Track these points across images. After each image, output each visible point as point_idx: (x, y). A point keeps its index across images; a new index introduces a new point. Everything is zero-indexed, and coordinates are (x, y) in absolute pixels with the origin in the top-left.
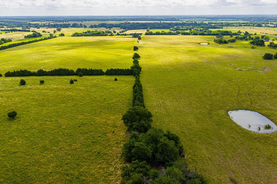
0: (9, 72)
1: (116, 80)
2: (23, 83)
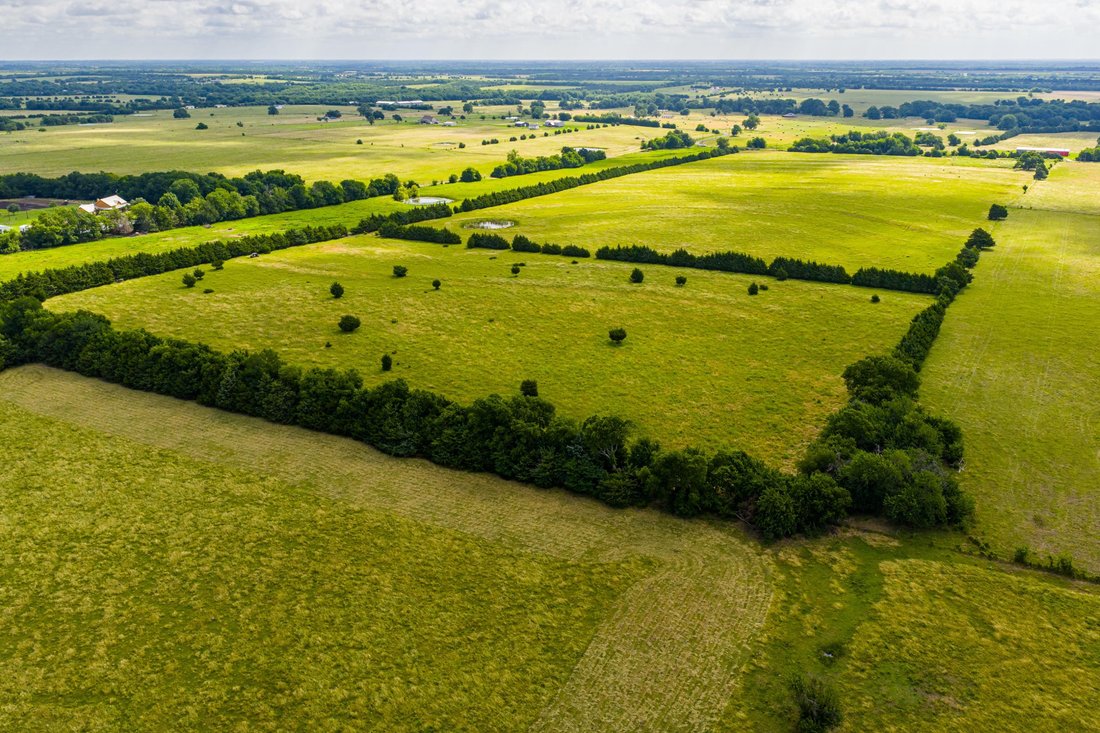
0: (607, 248)
1: (875, 300)
2: (637, 278)
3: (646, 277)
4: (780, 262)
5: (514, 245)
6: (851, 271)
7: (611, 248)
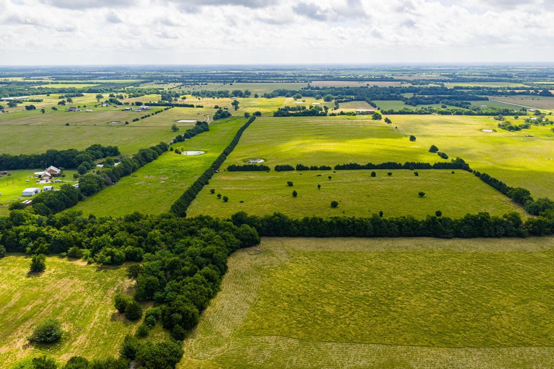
1: (453, 173)
2: (373, 175)
3: (377, 174)
4: (407, 163)
5: (296, 168)
6: (432, 164)
7: (340, 165)
